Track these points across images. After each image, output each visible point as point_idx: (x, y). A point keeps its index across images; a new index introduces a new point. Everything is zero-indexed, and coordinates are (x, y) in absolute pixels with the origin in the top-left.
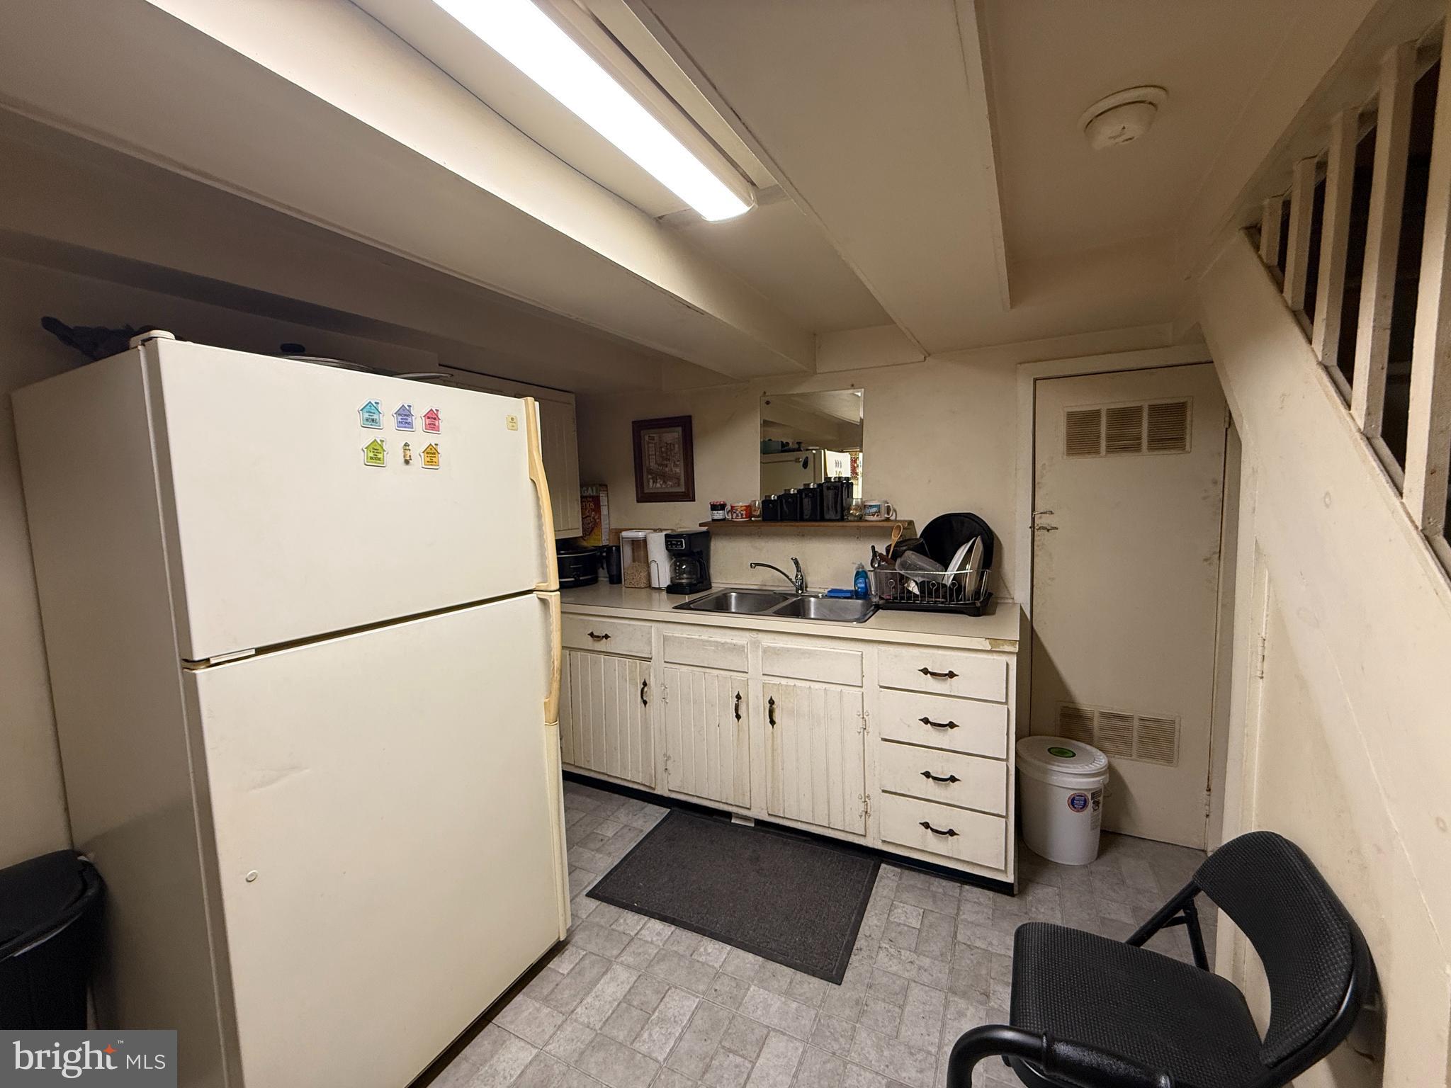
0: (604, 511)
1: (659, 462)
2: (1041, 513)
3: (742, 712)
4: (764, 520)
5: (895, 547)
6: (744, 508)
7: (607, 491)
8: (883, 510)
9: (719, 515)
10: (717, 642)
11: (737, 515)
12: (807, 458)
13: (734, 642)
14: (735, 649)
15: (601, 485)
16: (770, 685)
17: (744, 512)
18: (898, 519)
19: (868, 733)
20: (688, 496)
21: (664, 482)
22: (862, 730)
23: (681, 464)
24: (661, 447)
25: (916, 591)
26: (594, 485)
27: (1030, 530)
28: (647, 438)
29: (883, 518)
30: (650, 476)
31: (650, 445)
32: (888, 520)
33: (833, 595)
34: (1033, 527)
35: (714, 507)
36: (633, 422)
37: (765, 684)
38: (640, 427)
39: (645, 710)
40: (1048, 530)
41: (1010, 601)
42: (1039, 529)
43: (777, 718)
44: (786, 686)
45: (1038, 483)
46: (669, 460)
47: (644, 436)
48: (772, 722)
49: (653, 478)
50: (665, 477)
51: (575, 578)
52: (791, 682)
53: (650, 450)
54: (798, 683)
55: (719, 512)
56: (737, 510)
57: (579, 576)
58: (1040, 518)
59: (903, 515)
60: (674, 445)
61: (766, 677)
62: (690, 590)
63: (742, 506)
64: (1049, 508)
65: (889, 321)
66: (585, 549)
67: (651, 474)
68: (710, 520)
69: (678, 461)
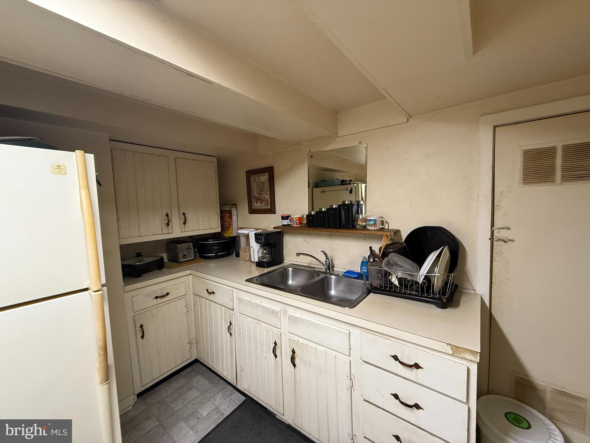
0: (234, 218)
1: (258, 192)
2: (500, 229)
3: (278, 353)
4: (308, 226)
5: (384, 249)
6: (298, 219)
7: (237, 207)
8: (378, 223)
9: (286, 222)
10: (264, 306)
11: (294, 223)
12: (352, 188)
13: (273, 308)
14: (273, 313)
15: (233, 205)
16: (293, 341)
17: (298, 221)
18: (389, 228)
19: (354, 390)
20: (272, 211)
21: (261, 203)
22: (350, 388)
23: (268, 193)
24: (259, 184)
25: (396, 283)
26: (230, 204)
27: (490, 241)
28: (253, 179)
29: (378, 228)
30: (254, 200)
31: (254, 183)
32: (382, 229)
33: (347, 275)
34: (492, 239)
35: (283, 218)
36: (247, 172)
37: (290, 339)
38: (250, 173)
39: (231, 338)
40: (506, 242)
41: (472, 292)
42: (498, 240)
43: (297, 362)
44: (302, 343)
45: (497, 206)
46: (263, 191)
47: (251, 178)
48: (294, 365)
49: (256, 201)
50: (261, 200)
51: (215, 254)
52: (305, 342)
53: (254, 185)
54: (310, 344)
55: (285, 220)
56: (293, 220)
57: (217, 253)
58: (498, 232)
59: (393, 226)
60: (265, 183)
61: (290, 335)
62: (267, 265)
63: (296, 218)
64: (505, 224)
65: (384, 98)
66: (225, 238)
67: (255, 199)
68: (282, 225)
69: (267, 191)
